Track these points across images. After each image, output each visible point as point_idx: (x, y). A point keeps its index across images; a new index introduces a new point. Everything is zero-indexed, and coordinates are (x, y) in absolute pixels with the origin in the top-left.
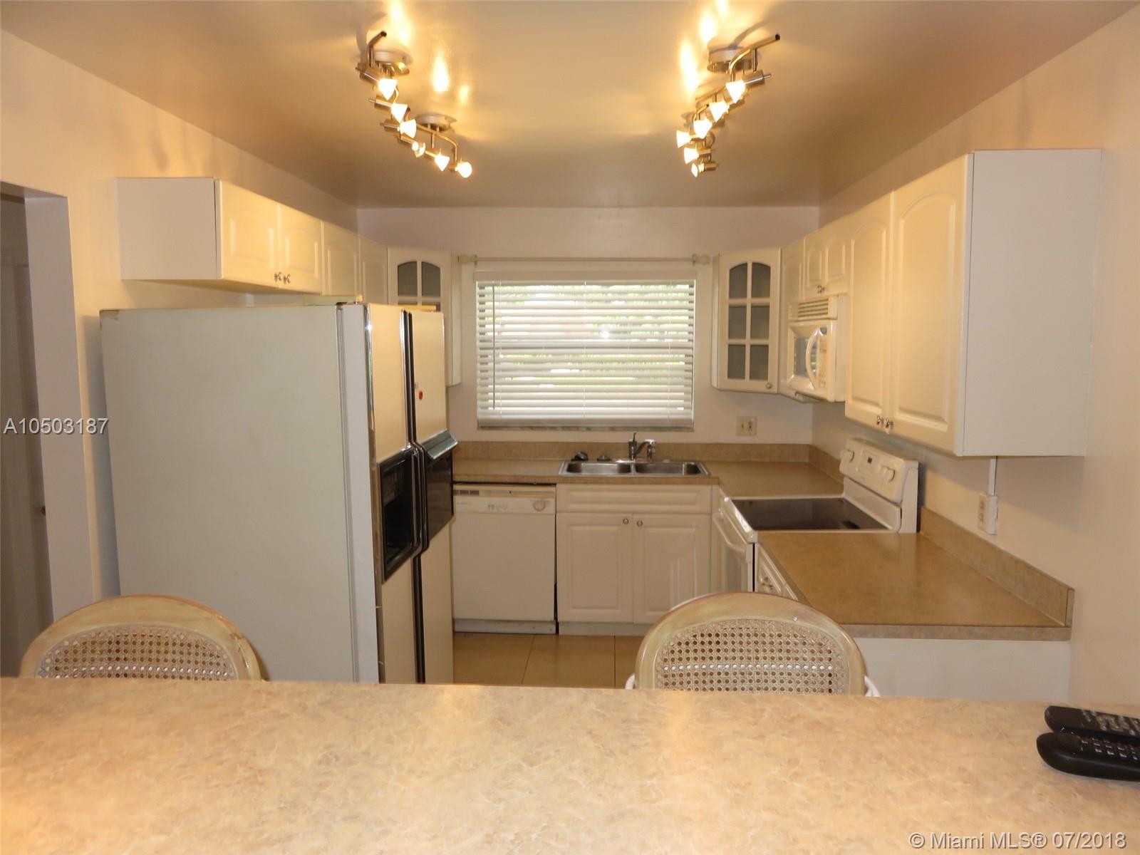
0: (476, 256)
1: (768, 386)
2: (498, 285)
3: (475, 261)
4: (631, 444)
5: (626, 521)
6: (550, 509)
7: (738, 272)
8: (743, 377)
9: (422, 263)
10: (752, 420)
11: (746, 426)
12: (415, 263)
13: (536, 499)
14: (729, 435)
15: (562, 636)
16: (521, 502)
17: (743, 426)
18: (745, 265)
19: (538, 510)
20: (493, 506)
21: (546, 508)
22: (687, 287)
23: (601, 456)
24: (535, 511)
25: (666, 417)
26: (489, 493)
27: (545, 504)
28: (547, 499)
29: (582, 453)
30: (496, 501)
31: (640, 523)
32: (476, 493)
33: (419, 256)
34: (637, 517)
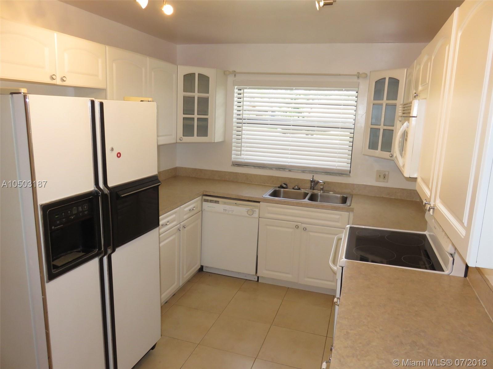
0: (235, 71)
1: (391, 155)
2: (246, 88)
3: (235, 73)
4: (312, 182)
5: (297, 227)
6: (256, 215)
7: (380, 83)
8: (377, 149)
9: (199, 74)
10: (387, 173)
11: (382, 176)
12: (194, 74)
13: (249, 209)
14: (370, 181)
15: (261, 283)
16: (241, 209)
17: (380, 176)
18: (385, 78)
19: (249, 215)
20: (226, 210)
21: (254, 214)
22: (354, 93)
23: (295, 187)
24: (248, 215)
25: (335, 168)
26: (225, 203)
27: (253, 212)
28: (254, 209)
29: (284, 184)
30: (227, 207)
31: (305, 229)
32: (217, 202)
33: (197, 70)
34: (304, 225)
